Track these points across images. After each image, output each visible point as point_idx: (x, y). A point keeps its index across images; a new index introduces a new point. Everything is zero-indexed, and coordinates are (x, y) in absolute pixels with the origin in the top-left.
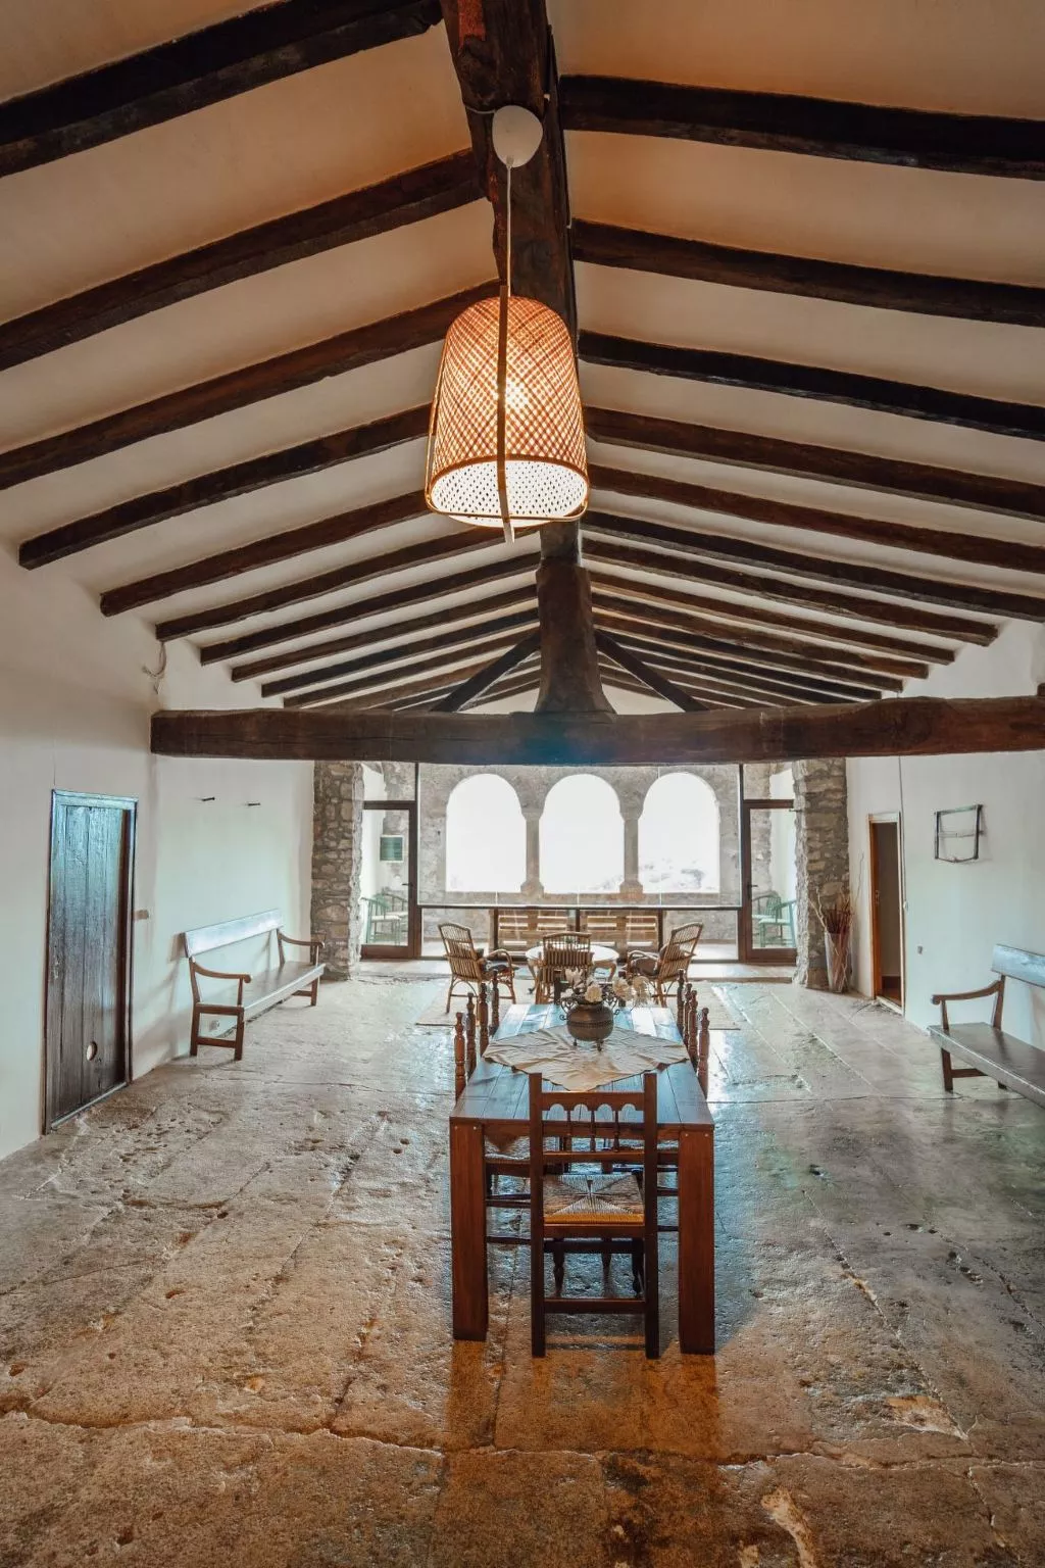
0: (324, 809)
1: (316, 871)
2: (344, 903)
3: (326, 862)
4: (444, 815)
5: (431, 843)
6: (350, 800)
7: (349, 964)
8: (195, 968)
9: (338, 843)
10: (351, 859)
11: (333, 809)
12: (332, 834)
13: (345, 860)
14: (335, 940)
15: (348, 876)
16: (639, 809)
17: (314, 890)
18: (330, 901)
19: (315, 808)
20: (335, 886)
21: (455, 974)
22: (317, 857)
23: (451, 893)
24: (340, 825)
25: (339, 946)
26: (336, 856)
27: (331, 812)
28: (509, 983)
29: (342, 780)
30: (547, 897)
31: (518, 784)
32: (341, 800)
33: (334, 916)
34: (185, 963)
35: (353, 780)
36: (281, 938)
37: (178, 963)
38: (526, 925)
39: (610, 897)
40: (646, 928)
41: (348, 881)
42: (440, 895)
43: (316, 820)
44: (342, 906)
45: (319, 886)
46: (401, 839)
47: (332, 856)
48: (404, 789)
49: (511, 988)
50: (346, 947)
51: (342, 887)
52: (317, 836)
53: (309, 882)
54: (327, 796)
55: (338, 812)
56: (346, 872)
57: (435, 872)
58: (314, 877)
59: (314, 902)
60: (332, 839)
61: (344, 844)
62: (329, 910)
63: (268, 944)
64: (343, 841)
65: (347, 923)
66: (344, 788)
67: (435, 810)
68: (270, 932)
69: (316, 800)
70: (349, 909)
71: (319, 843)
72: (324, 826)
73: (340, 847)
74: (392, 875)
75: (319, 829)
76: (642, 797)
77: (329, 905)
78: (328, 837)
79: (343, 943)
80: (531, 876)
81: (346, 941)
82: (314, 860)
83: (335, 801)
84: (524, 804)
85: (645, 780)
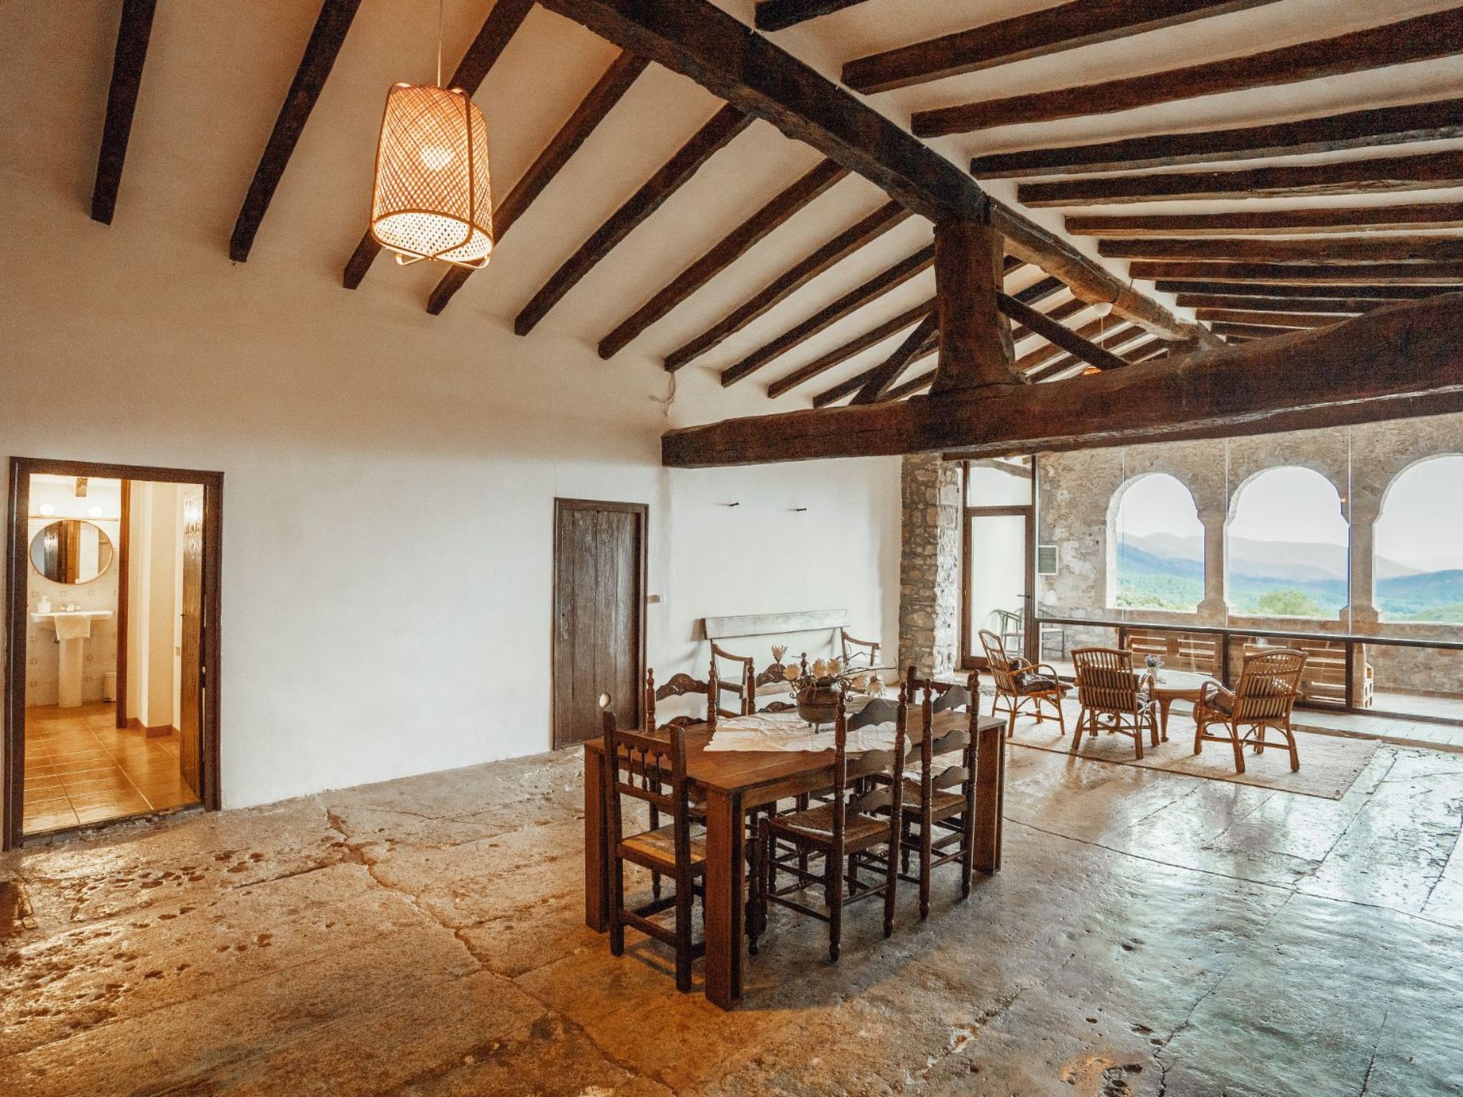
0: (911, 516)
1: (904, 576)
2: (929, 610)
3: (914, 568)
4: (1104, 523)
5: (1088, 553)
6: (934, 505)
7: (934, 671)
8: (715, 650)
9: (924, 549)
10: (936, 566)
11: (919, 514)
12: (919, 540)
13: (930, 566)
14: (921, 646)
15: (933, 582)
16: (1375, 511)
17: (903, 596)
18: (917, 607)
19: (904, 514)
20: (921, 591)
21: (999, 687)
22: (906, 563)
23: (1111, 610)
24: (925, 531)
25: (925, 652)
26: (922, 563)
27: (917, 518)
29: (926, 484)
30: (1233, 621)
31: (1195, 482)
32: (927, 505)
33: (920, 623)
34: (706, 645)
35: (938, 485)
36: (844, 636)
37: (699, 645)
38: (1165, 649)
39: (1323, 625)
41: (933, 587)
42: (1100, 612)
43: (904, 526)
44: (927, 613)
45: (907, 592)
47: (919, 561)
49: (1059, 708)
50: (931, 654)
51: (928, 593)
52: (906, 542)
53: (898, 587)
54: (914, 502)
55: (924, 517)
56: (931, 578)
57: (1092, 587)
58: (903, 582)
59: (902, 607)
60: (919, 545)
61: (929, 548)
62: (915, 616)
63: (831, 641)
64: (929, 547)
65: (932, 630)
66: (929, 492)
67: (1093, 517)
68: (834, 629)
69: (904, 507)
70: (934, 616)
71: (908, 550)
72: (912, 531)
73: (926, 553)
74: (1046, 587)
75: (907, 535)
76: (1378, 493)
77: (916, 611)
78: (915, 543)
79: (928, 650)
80: (1212, 595)
81: (931, 647)
82: (902, 565)
83: (921, 506)
84: (1201, 508)
85: (1383, 468)
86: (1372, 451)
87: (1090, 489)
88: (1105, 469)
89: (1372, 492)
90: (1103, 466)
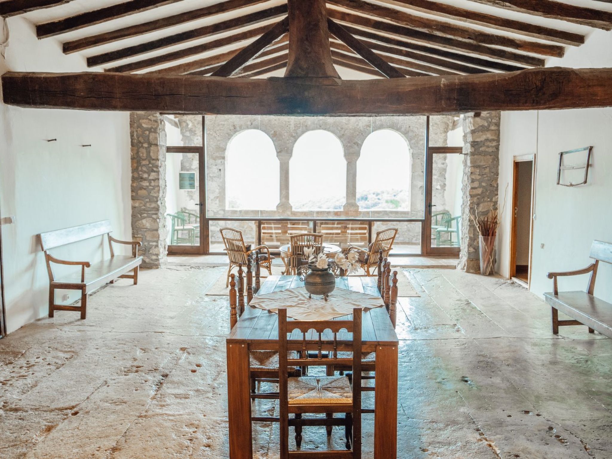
0: (138, 152)
1: (134, 194)
2: (154, 216)
3: (141, 188)
4: (224, 158)
5: (215, 177)
6: (156, 145)
7: (159, 257)
8: (49, 258)
9: (149, 175)
10: (158, 186)
11: (144, 151)
12: (144, 169)
13: (154, 187)
14: (149, 242)
15: (157, 197)
16: (357, 154)
17: (134, 208)
18: (145, 215)
19: (132, 150)
20: (148, 205)
21: (232, 262)
22: (135, 185)
23: (228, 211)
24: (150, 163)
25: (153, 245)
26: (148, 184)
27: (143, 153)
28: (268, 268)
29: (150, 130)
30: (294, 214)
31: (275, 136)
32: (150, 144)
33: (148, 225)
34: (41, 255)
35: (158, 131)
36: (110, 239)
37: (36, 255)
38: (280, 231)
39: (336, 214)
40: (360, 234)
41: (157, 201)
42: (222, 212)
43: (133, 159)
44: (153, 218)
45: (137, 205)
46: (194, 174)
47: (145, 184)
48: (195, 140)
49: (269, 271)
50: (157, 246)
51: (153, 205)
52: (134, 170)
53: (130, 202)
54: (140, 142)
55: (148, 153)
56: (155, 195)
57: (217, 197)
58: (133, 198)
59: (133, 216)
60: (145, 172)
61: (153, 175)
62: (144, 221)
63: (102, 244)
64: (153, 174)
65: (157, 230)
66: (152, 136)
67: (217, 154)
68: (103, 235)
69: (132, 145)
70: (158, 220)
71: (136, 175)
72: (139, 163)
73: (151, 178)
74: (188, 198)
75: (135, 165)
76: (359, 146)
77: (144, 218)
78: (141, 171)
79: (155, 244)
80: (283, 199)
81: (157, 242)
82: (132, 186)
83: (146, 145)
84: (278, 151)
85: (362, 134)
86: (357, 125)
87: (215, 137)
88: (224, 125)
89: (358, 145)
90: (223, 123)
